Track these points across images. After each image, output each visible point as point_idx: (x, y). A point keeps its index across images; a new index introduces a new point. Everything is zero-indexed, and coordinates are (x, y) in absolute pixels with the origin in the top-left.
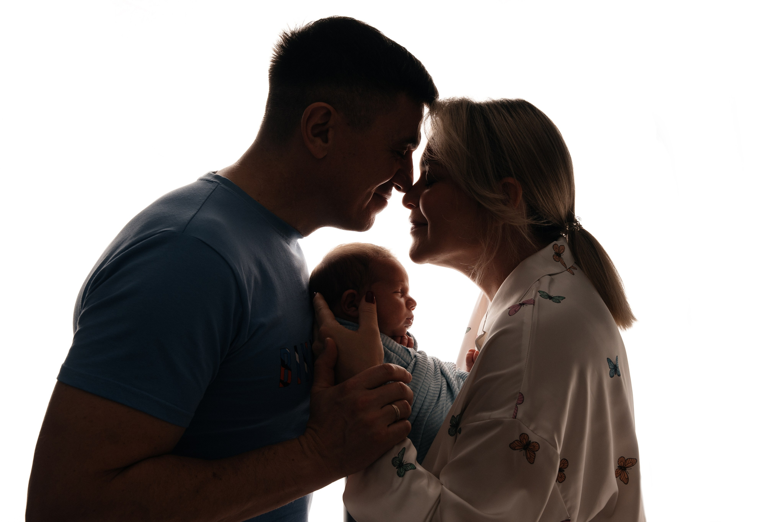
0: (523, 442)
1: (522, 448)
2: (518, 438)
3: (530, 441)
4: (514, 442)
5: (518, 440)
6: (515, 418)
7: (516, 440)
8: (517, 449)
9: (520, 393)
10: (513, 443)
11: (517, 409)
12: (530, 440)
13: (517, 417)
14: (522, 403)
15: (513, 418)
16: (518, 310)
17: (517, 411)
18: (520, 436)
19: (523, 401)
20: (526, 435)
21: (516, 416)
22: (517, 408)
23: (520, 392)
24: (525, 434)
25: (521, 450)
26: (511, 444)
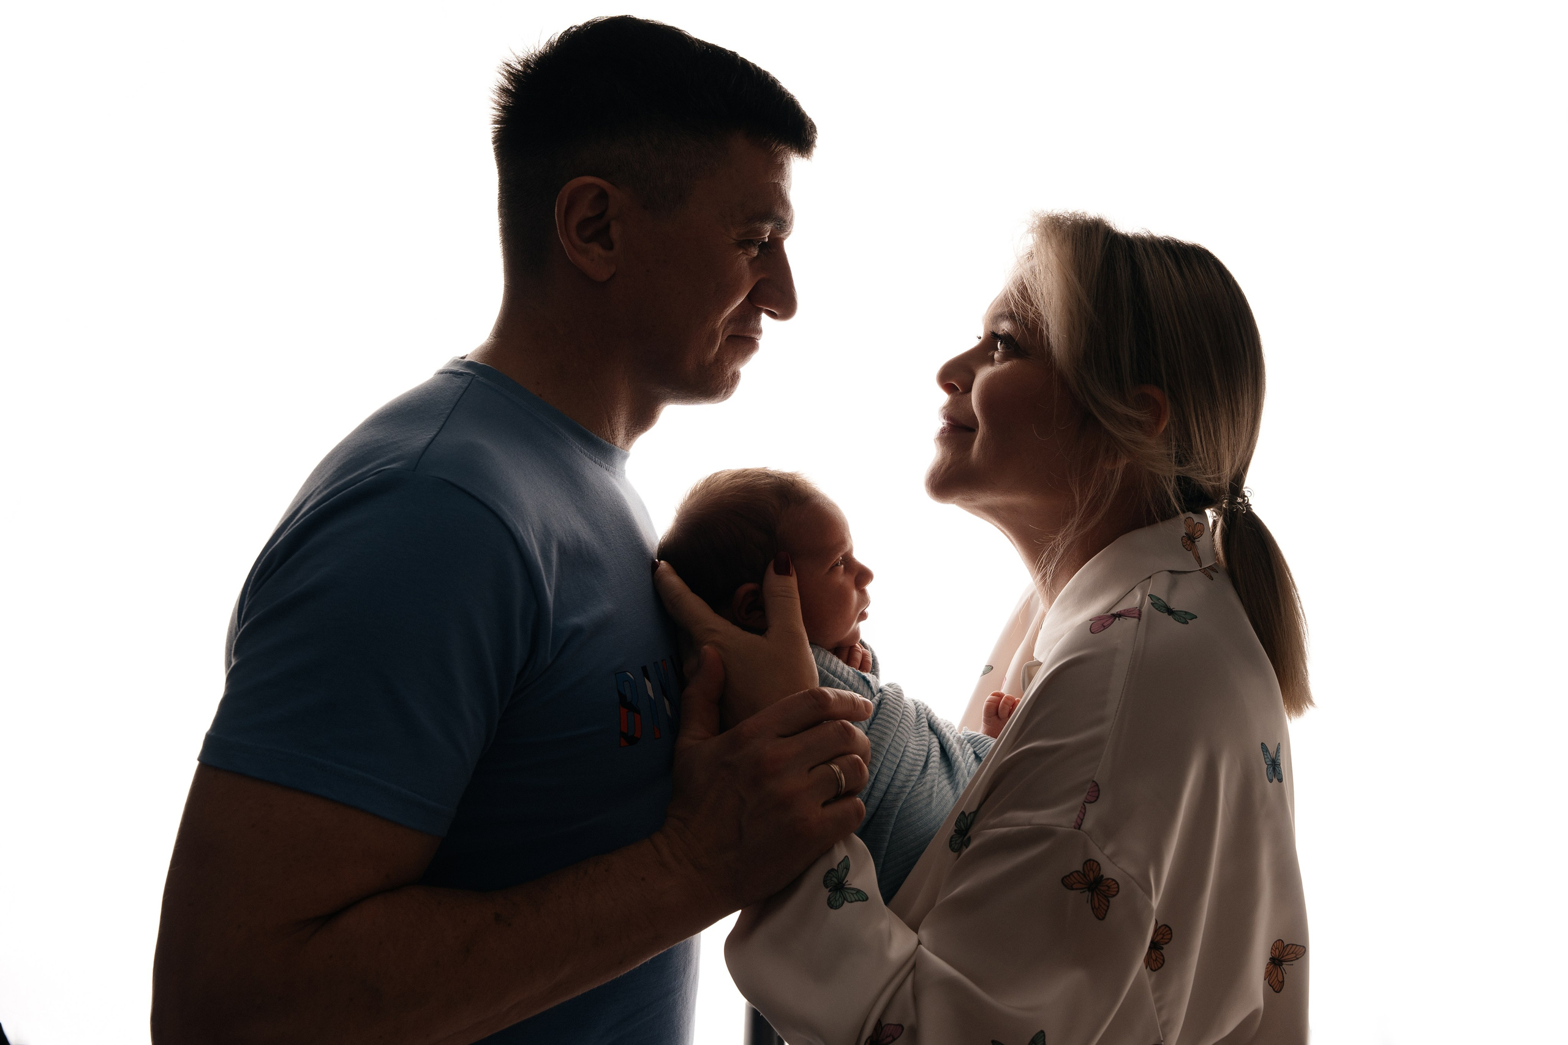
0: (1089, 876)
1: (1085, 888)
2: (1080, 868)
3: (1102, 876)
4: (1071, 874)
5: (1079, 872)
6: (1079, 829)
7: (1077, 872)
8: (1077, 889)
9: (1093, 781)
10: (1069, 876)
11: (1083, 811)
12: (1101, 873)
13: (1083, 827)
14: (1096, 800)
15: (1075, 828)
16: (1110, 625)
17: (1084, 815)
18: (1085, 863)
19: (1098, 798)
20: (1095, 864)
21: (1081, 824)
22: (1085, 809)
23: (1095, 779)
24: (1094, 861)
25: (1082, 891)
26: (1065, 877)
